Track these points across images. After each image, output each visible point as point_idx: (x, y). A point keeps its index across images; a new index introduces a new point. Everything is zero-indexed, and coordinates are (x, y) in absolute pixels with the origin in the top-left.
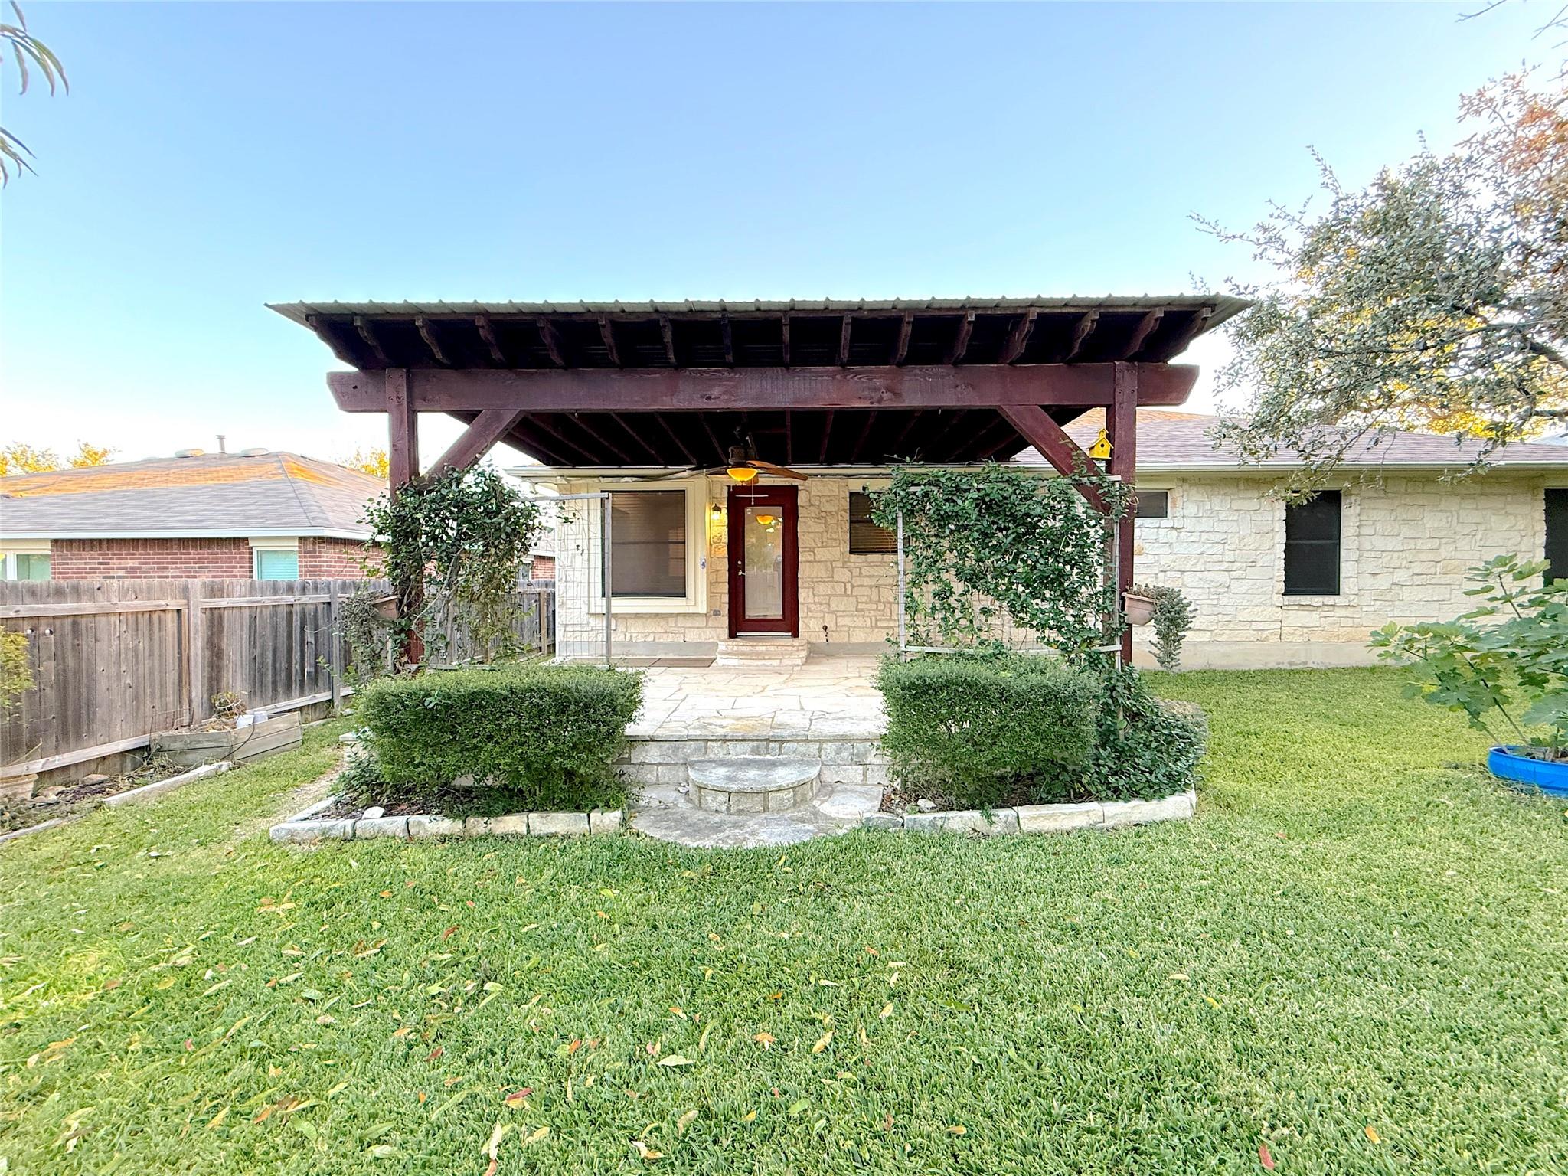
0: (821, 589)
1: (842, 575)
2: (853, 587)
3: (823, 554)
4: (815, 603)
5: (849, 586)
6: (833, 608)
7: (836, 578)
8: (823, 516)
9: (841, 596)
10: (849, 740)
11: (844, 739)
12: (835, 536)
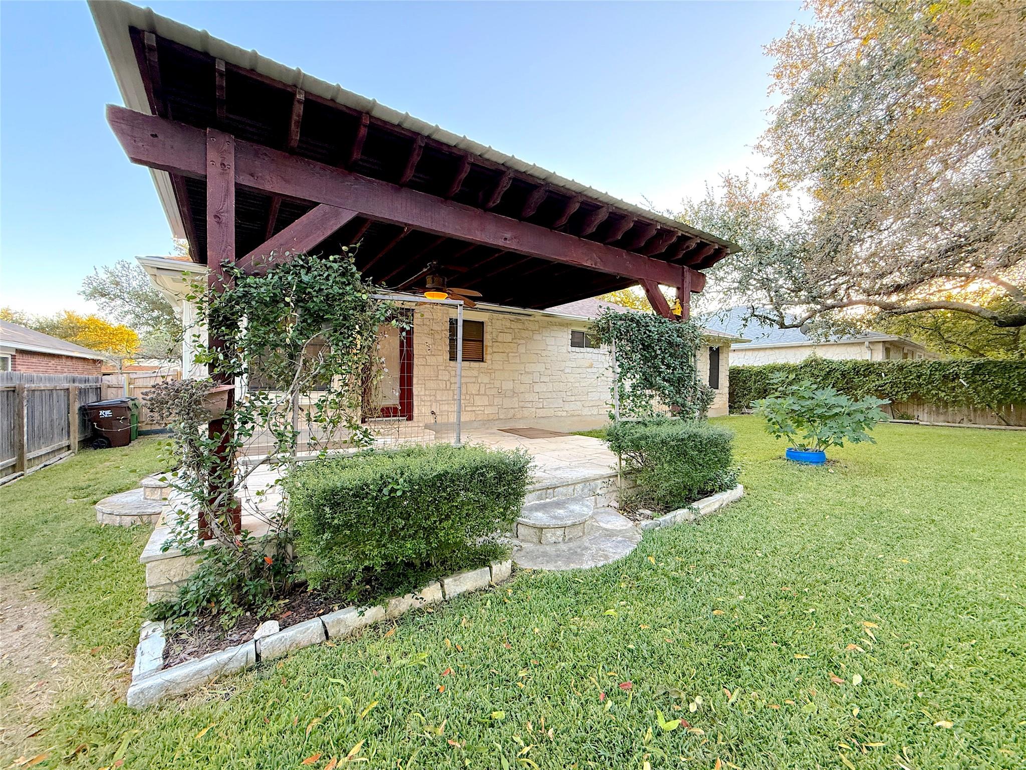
0: (432, 385)
1: (444, 376)
2: (451, 384)
3: (432, 360)
4: (425, 395)
5: (448, 383)
6: (438, 398)
7: (440, 377)
8: (432, 333)
9: (443, 390)
10: (588, 481)
11: (586, 481)
12: (440, 348)
